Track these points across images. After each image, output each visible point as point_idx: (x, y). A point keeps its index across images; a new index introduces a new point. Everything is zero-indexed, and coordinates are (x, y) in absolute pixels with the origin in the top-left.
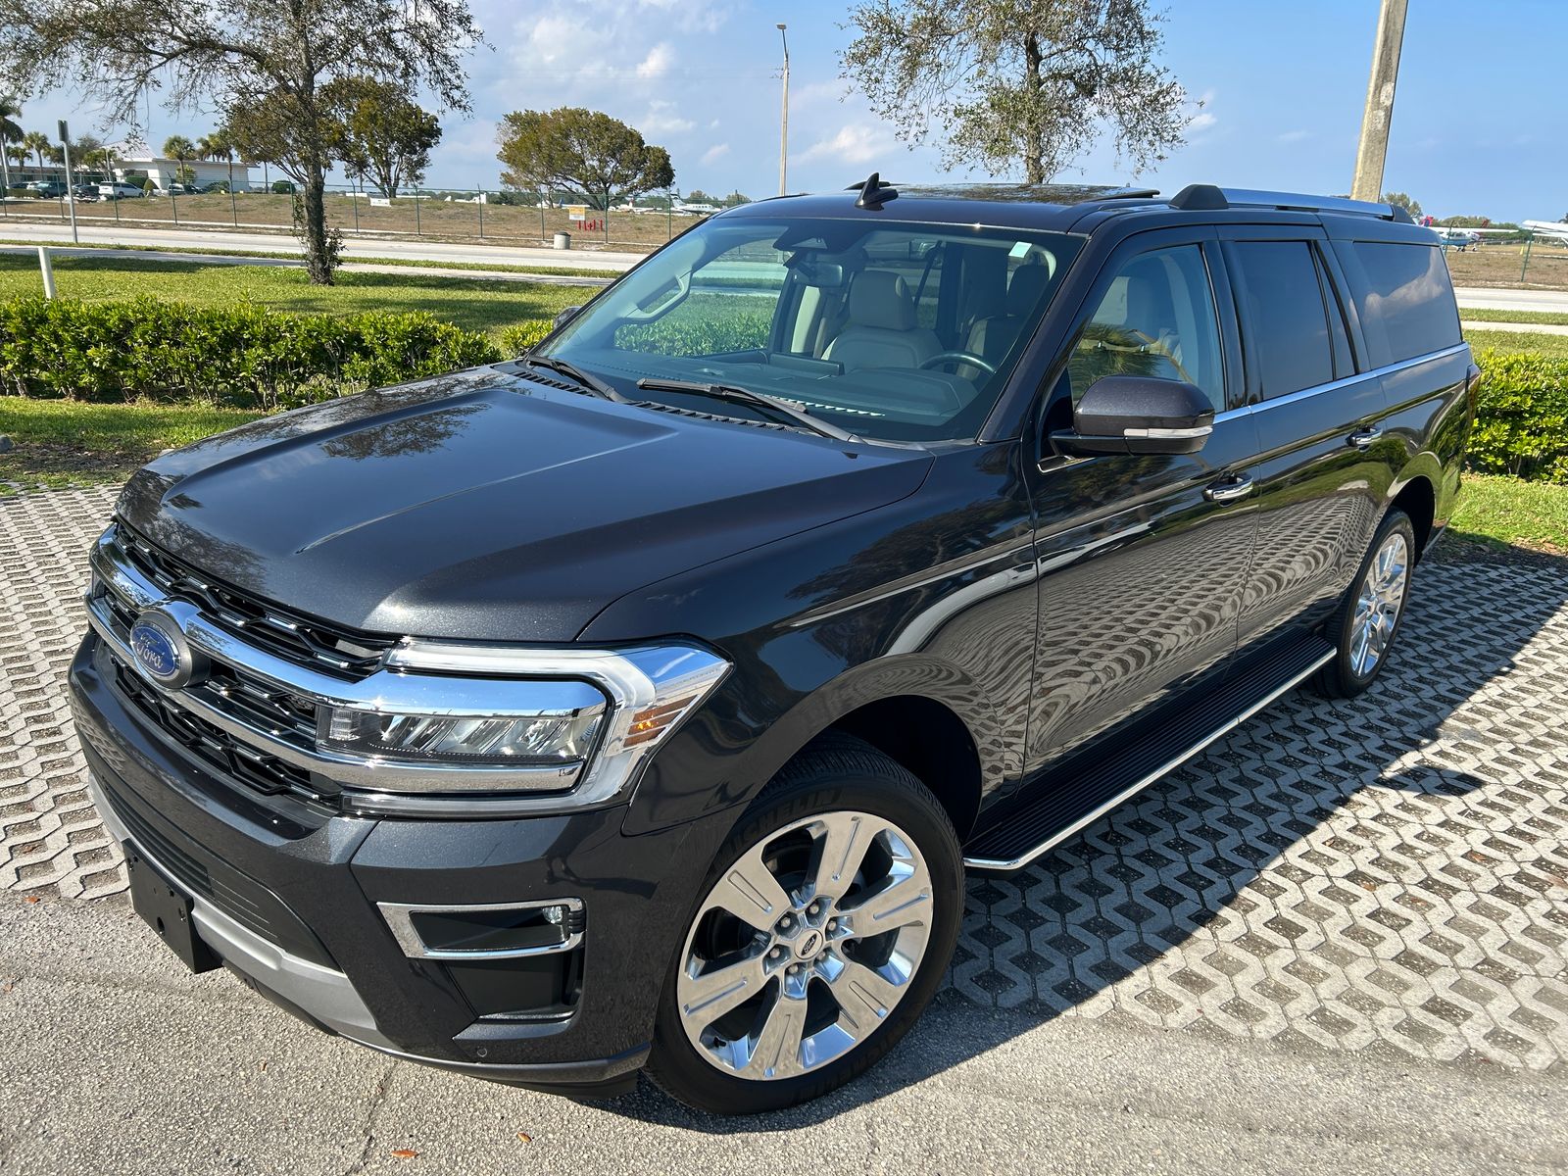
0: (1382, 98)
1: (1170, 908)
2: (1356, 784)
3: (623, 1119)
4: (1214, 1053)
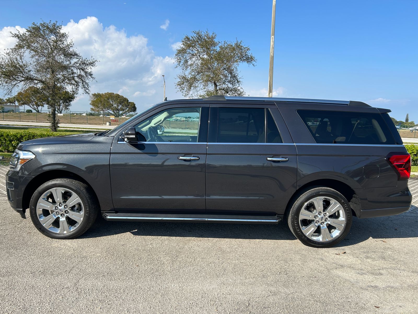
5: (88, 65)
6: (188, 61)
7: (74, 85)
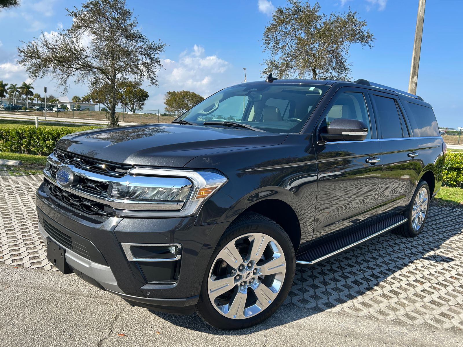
0: (414, 80)
1: (359, 286)
2: (415, 258)
3: (189, 330)
4: (373, 323)
5: (154, 50)
6: (280, 41)
7: (137, 73)
